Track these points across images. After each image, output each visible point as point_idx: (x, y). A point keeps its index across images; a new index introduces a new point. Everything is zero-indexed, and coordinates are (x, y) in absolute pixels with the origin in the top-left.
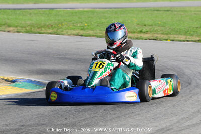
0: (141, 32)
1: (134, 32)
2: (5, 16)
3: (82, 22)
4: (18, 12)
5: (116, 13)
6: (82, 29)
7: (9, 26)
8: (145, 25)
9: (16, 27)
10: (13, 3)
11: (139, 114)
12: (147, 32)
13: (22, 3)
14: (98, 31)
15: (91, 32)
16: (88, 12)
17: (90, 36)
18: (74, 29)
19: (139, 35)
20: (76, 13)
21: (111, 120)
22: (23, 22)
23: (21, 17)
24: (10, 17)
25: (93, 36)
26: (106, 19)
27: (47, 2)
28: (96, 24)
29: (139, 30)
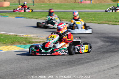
0: (116, 22)
1: (113, 22)
2: (61, 15)
3: (92, 17)
4: (66, 13)
5: (105, 14)
6: (92, 20)
7: (63, 19)
8: (117, 19)
9: (66, 19)
10: (64, 9)
11: (117, 56)
12: (118, 22)
13: (67, 9)
14: (98, 21)
15: (96, 22)
16: (93, 13)
17: (95, 23)
18: (88, 20)
19: (115, 23)
20: (89, 13)
21: (106, 58)
22: (68, 17)
23: (67, 15)
24: (63, 15)
25: (97, 23)
26: (101, 16)
27: (77, 9)
28: (98, 18)
29: (115, 21)
